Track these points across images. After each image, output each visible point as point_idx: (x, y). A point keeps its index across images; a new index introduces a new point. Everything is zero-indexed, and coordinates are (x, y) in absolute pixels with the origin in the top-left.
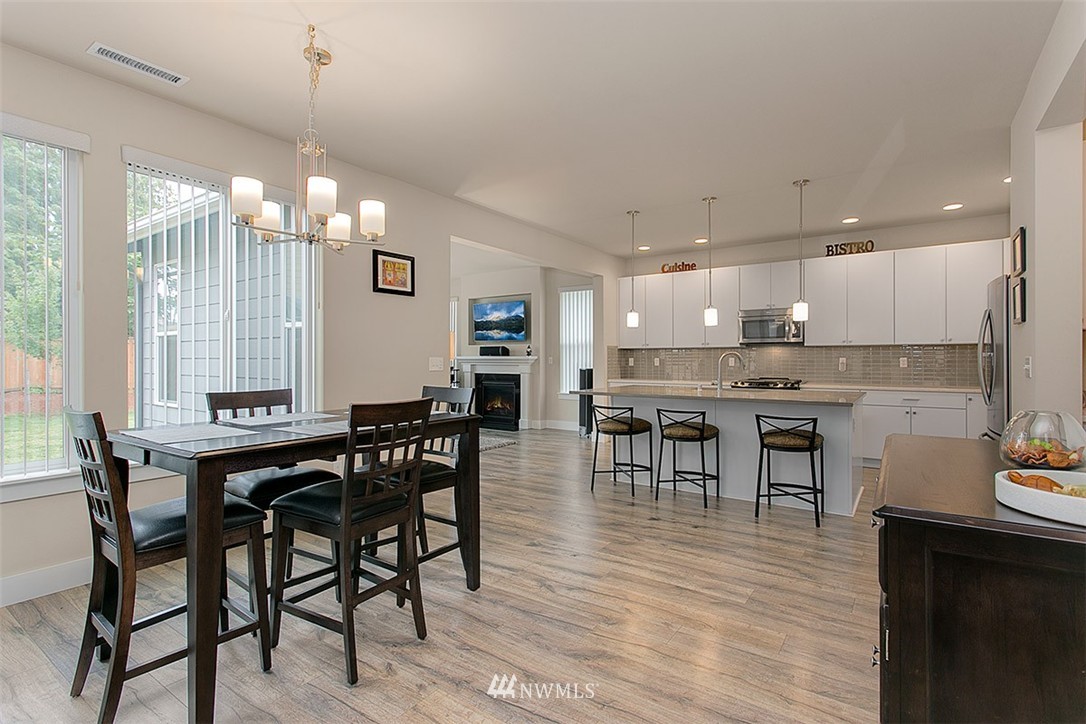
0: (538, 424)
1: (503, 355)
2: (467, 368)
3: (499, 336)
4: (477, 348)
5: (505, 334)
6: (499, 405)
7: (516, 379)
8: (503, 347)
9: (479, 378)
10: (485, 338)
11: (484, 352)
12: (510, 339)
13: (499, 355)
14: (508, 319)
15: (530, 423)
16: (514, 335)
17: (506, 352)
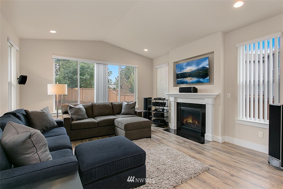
0: (220, 139)
1: (194, 92)
2: (172, 99)
3: (191, 81)
4: (178, 88)
5: (195, 79)
6: (191, 121)
7: (203, 107)
8: (194, 87)
9: (179, 104)
10: (183, 83)
11: (182, 90)
12: (199, 82)
13: (192, 92)
14: (198, 70)
15: (213, 137)
16: (201, 80)
17: (195, 90)
